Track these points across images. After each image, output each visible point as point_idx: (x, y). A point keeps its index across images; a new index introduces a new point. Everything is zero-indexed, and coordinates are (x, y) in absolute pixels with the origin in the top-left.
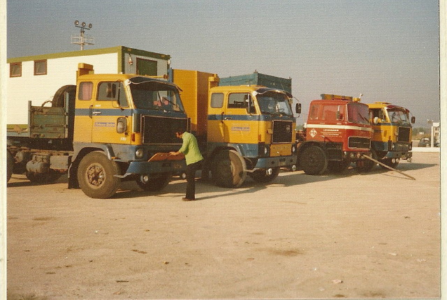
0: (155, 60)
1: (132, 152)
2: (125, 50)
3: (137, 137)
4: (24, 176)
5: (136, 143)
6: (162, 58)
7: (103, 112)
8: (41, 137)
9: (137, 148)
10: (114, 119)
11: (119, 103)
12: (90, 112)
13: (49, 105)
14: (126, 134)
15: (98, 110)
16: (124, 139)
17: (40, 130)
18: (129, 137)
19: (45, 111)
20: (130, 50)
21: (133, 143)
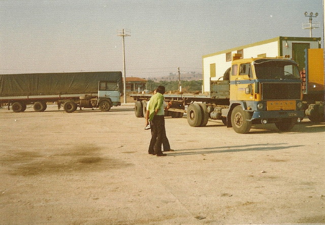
0: (308, 42)
1: (255, 105)
2: (282, 39)
3: (258, 95)
4: (221, 121)
5: (257, 100)
6: (315, 41)
7: (241, 82)
8: (216, 98)
9: (258, 103)
10: (246, 86)
11: (249, 76)
12: (236, 82)
13: (222, 79)
14: (252, 94)
15: (239, 81)
16: (252, 98)
17: (216, 94)
18: (254, 96)
19: (218, 83)
20: (287, 38)
21: (256, 100)
